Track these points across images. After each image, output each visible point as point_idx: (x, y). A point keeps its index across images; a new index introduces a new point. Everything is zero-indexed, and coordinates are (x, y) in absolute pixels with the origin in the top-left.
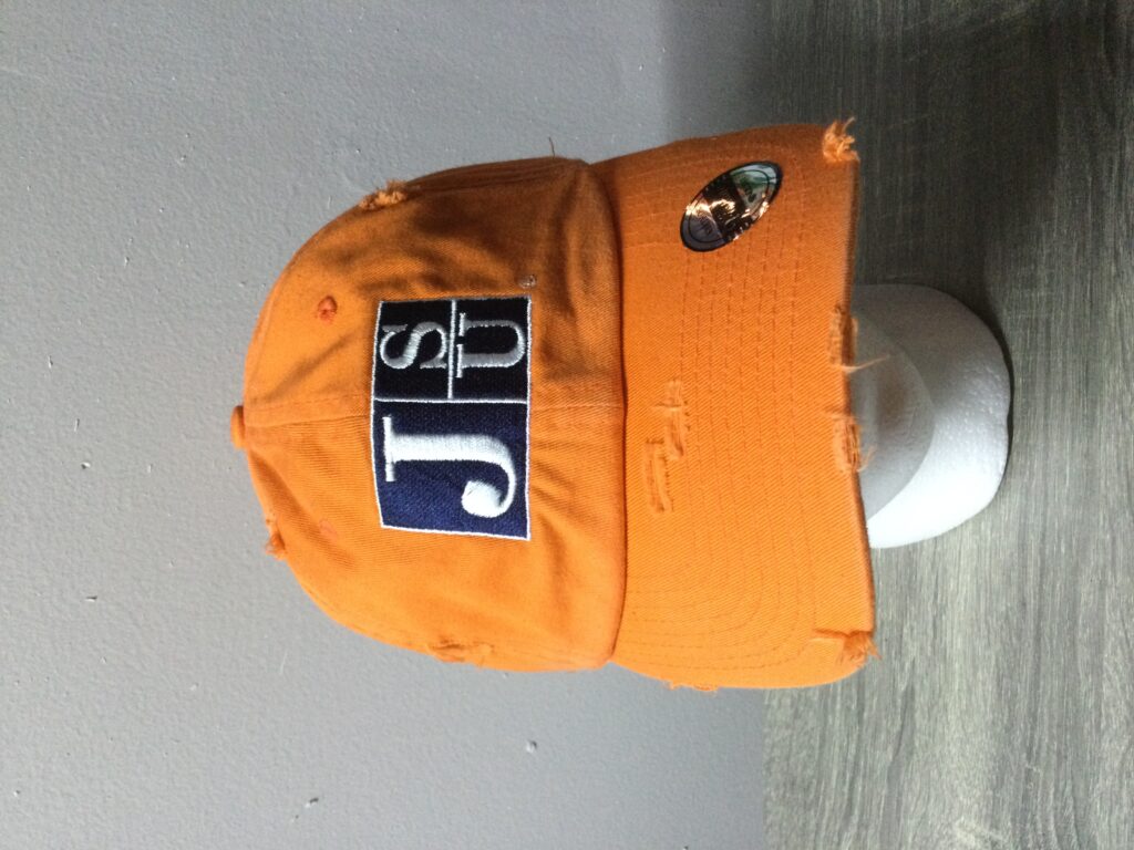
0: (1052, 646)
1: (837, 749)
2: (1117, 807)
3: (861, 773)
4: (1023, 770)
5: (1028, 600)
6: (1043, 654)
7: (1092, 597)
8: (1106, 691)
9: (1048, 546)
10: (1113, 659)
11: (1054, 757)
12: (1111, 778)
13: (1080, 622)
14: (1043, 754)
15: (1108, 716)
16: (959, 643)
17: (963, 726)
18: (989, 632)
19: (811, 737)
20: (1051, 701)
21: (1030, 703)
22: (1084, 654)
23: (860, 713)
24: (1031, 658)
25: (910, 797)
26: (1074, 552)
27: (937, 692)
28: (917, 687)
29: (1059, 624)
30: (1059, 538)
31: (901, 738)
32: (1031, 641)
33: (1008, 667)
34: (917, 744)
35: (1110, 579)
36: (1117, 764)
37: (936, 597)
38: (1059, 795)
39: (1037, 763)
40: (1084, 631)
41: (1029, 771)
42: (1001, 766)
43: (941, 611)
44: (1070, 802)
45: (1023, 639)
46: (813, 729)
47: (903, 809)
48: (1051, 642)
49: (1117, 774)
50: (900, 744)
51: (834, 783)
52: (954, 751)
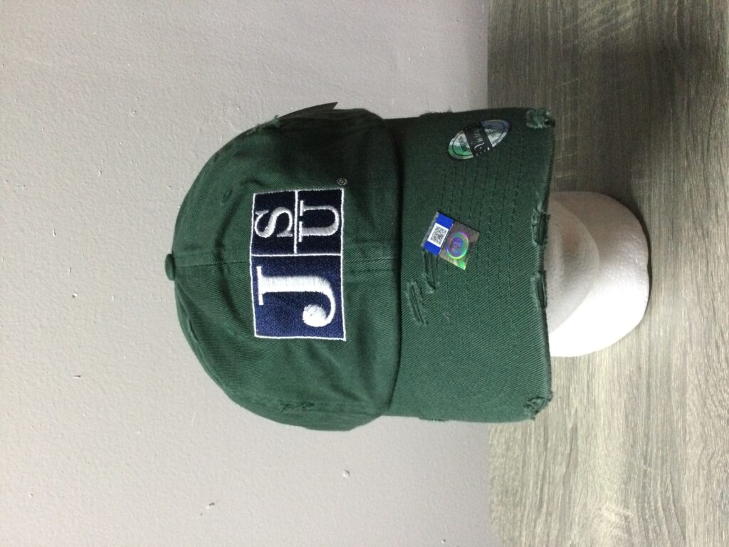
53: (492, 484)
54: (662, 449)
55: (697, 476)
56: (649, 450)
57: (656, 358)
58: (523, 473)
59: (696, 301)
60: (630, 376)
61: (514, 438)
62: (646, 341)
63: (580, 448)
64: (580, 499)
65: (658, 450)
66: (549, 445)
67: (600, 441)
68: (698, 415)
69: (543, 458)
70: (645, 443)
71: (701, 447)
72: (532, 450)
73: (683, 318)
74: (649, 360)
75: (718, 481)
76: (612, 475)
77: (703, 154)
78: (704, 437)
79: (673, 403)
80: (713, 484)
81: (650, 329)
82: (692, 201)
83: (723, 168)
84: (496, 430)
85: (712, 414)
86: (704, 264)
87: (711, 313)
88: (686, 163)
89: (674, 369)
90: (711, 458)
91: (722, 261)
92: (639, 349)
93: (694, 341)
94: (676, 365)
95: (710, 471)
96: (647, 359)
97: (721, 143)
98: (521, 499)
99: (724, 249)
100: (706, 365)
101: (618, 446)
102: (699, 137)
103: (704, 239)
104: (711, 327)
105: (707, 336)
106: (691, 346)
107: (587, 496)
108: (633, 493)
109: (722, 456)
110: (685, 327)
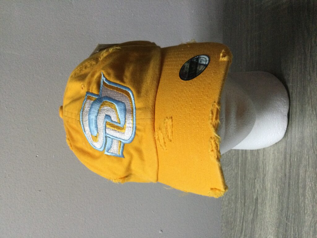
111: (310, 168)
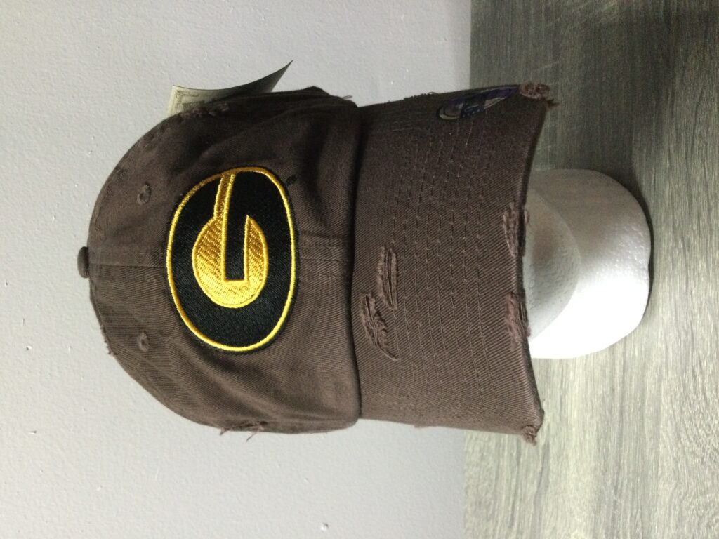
0: (629, 419)
1: (505, 482)
2: (667, 529)
3: (519, 498)
4: (612, 500)
5: (615, 387)
6: (624, 424)
7: (653, 386)
8: (661, 450)
9: (627, 352)
10: (666, 429)
11: (630, 493)
12: (664, 509)
13: (646, 403)
14: (624, 491)
15: (663, 466)
16: (575, 415)
17: (577, 471)
18: (593, 407)
19: (490, 474)
20: (629, 455)
21: (616, 457)
22: (649, 425)
23: (518, 459)
24: (617, 426)
25: (546, 515)
26: (643, 356)
27: (562, 446)
28: (551, 443)
29: (634, 404)
30: (634, 346)
31: (541, 476)
32: (617, 414)
33: (604, 431)
34: (551, 480)
35: (664, 375)
36: (667, 500)
37: (562, 382)
38: (633, 519)
39: (620, 496)
40: (649, 409)
41: (615, 502)
42: (600, 498)
43: (565, 392)
44: (640, 523)
45: (613, 413)
46: (491, 467)
47: (542, 523)
48: (629, 416)
49: (668, 506)
50: (541, 480)
51: (503, 504)
52: (572, 486)
53: (466, 493)
54: (633, 481)
55: (667, 516)
56: (620, 479)
57: (631, 381)
58: (496, 485)
59: (674, 322)
60: (603, 397)
61: (488, 448)
62: (620, 362)
63: (551, 468)
64: (550, 521)
65: (629, 481)
66: (521, 460)
67: (571, 463)
68: (672, 449)
69: (516, 473)
70: (616, 472)
71: (673, 484)
72: (505, 463)
73: (659, 340)
74: (623, 382)
75: (690, 524)
76: (582, 502)
77: (686, 154)
78: (677, 474)
79: (646, 432)
80: (684, 526)
81: (625, 347)
82: (673, 208)
83: (707, 173)
84: (471, 438)
85: (686, 449)
86: (683, 282)
87: (689, 337)
88: (668, 164)
89: (648, 395)
90: (684, 498)
91: (702, 279)
92: (613, 370)
93: (670, 366)
94: (650, 391)
95: (681, 512)
96: (621, 380)
97: (707, 144)
98: (493, 513)
99: (705, 266)
100: (681, 394)
101: (589, 471)
102: (682, 135)
103: (685, 252)
104: (689, 353)
105: (684, 361)
106: (667, 372)
107: (557, 519)
108: (602, 524)
109: (694, 498)
110: (661, 349)
111: (670, 372)
